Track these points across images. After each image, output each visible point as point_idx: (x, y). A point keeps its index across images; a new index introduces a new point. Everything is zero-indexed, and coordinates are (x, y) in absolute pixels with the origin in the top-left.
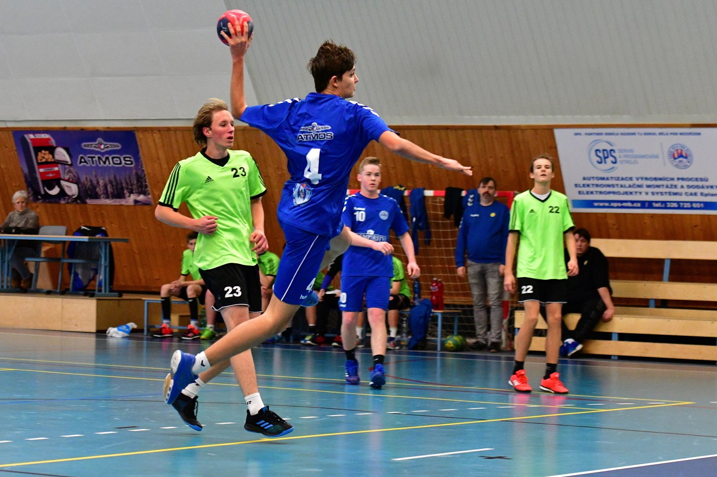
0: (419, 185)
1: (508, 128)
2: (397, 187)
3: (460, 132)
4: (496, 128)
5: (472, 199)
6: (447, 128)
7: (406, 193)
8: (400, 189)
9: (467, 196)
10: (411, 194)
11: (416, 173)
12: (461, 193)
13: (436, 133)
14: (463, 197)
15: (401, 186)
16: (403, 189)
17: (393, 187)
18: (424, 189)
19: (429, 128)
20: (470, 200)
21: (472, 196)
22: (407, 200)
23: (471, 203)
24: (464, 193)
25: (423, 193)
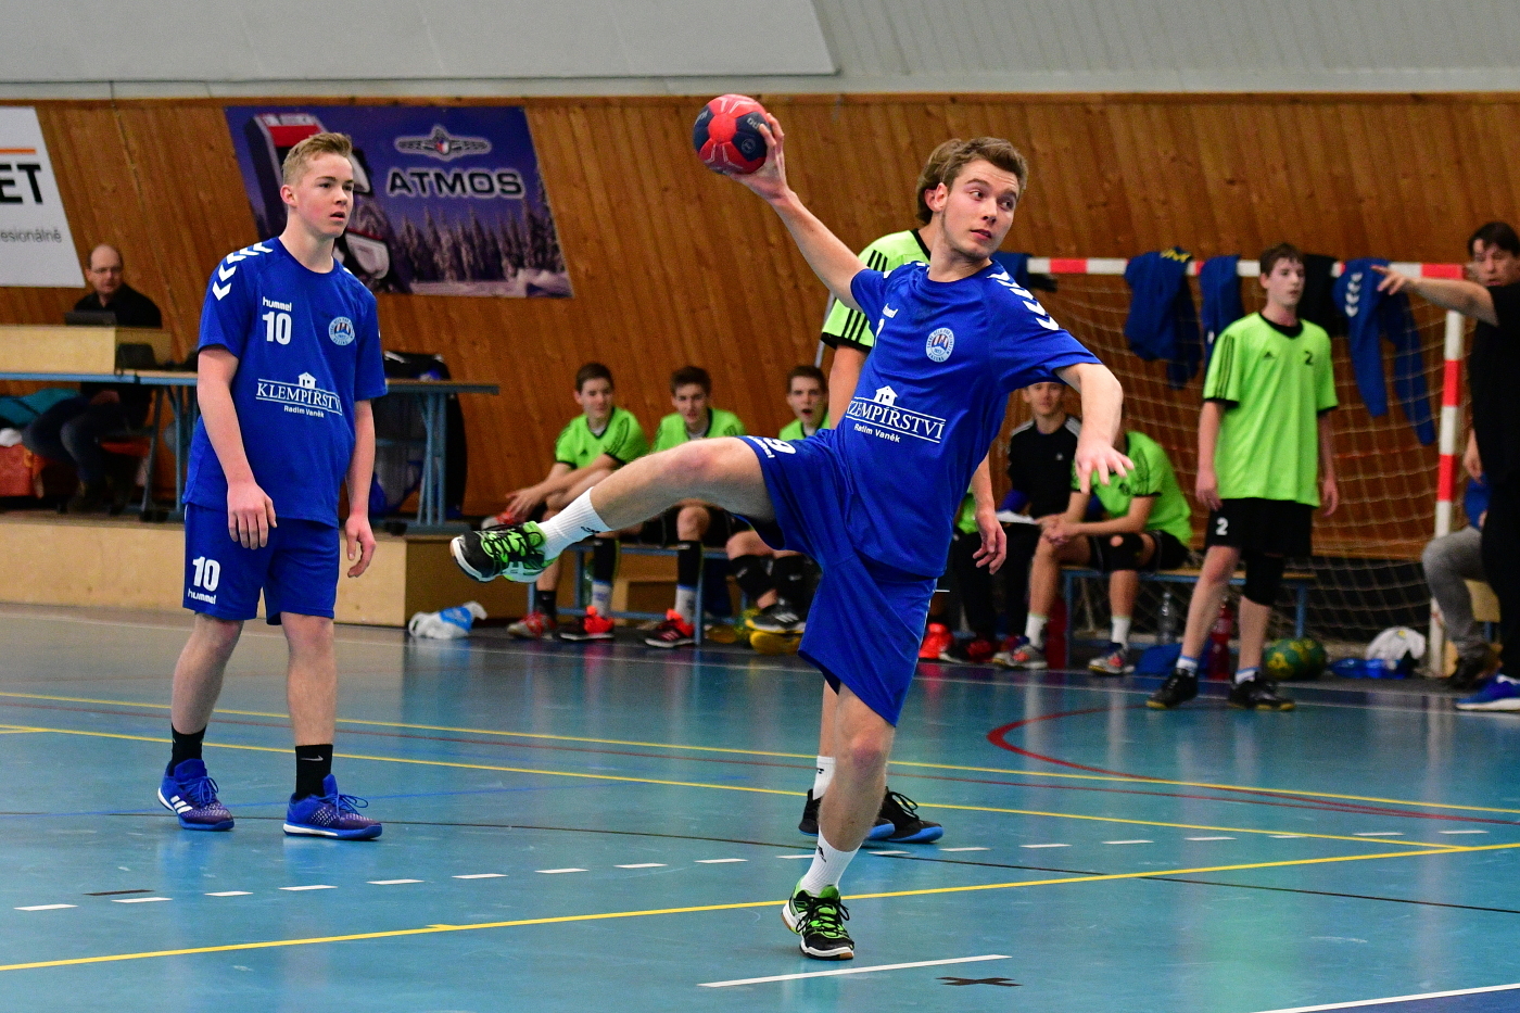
0: (1229, 246)
1: (1447, 101)
2: (1170, 254)
3: (1328, 111)
4: (1417, 99)
5: (1356, 284)
6: (1294, 100)
7: (1192, 269)
8: (1176, 258)
9: (1346, 276)
10: (1203, 271)
11: (1220, 215)
12: (1329, 268)
13: (1267, 113)
14: (1335, 279)
15: (1179, 251)
16: (1184, 258)
17: (1158, 253)
18: (1239, 258)
19: (1250, 99)
20: (1351, 287)
21: (1357, 277)
22: (1196, 287)
23: (1353, 294)
24: (1337, 270)
25: (1235, 268)
